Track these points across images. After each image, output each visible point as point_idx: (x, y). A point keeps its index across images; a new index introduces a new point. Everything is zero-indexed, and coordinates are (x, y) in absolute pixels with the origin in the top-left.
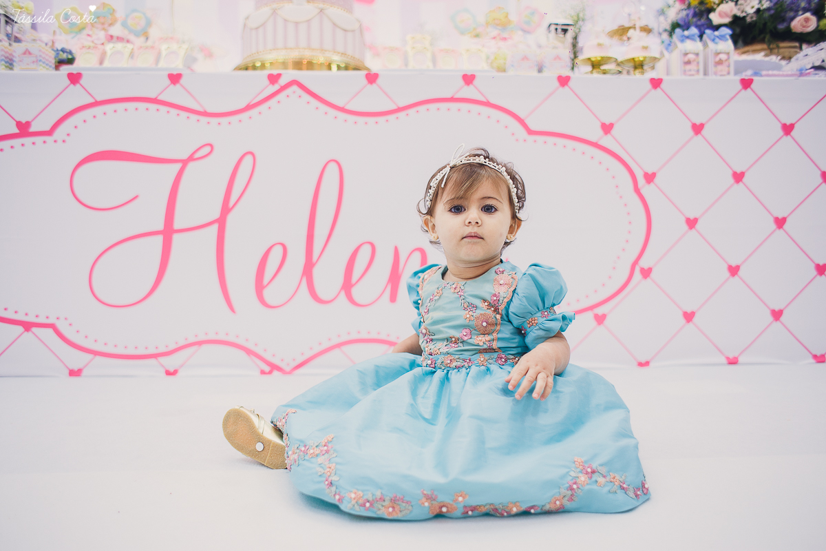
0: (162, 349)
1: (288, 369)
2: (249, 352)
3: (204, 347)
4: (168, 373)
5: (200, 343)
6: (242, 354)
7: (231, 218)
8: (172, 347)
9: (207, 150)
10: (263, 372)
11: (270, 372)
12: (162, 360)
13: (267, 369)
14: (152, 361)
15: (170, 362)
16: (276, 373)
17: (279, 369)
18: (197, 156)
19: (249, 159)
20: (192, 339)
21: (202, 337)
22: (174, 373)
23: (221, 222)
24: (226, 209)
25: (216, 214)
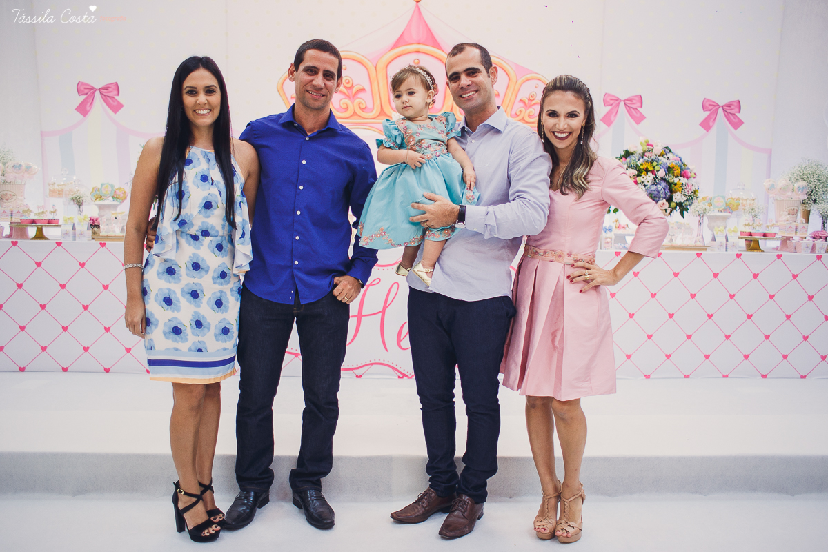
0: (355, 366)
1: (410, 376)
2: (393, 368)
3: (374, 366)
4: (357, 377)
5: (372, 364)
6: (390, 369)
7: (387, 310)
8: (360, 365)
9: (378, 281)
10: (399, 377)
11: (402, 377)
12: (355, 371)
13: (401, 376)
14: (351, 371)
15: (358, 372)
16: (405, 378)
17: (406, 376)
18: (373, 283)
19: (396, 285)
20: (368, 362)
21: (373, 362)
22: (360, 376)
23: (383, 312)
24: (385, 307)
25: (381, 309)
